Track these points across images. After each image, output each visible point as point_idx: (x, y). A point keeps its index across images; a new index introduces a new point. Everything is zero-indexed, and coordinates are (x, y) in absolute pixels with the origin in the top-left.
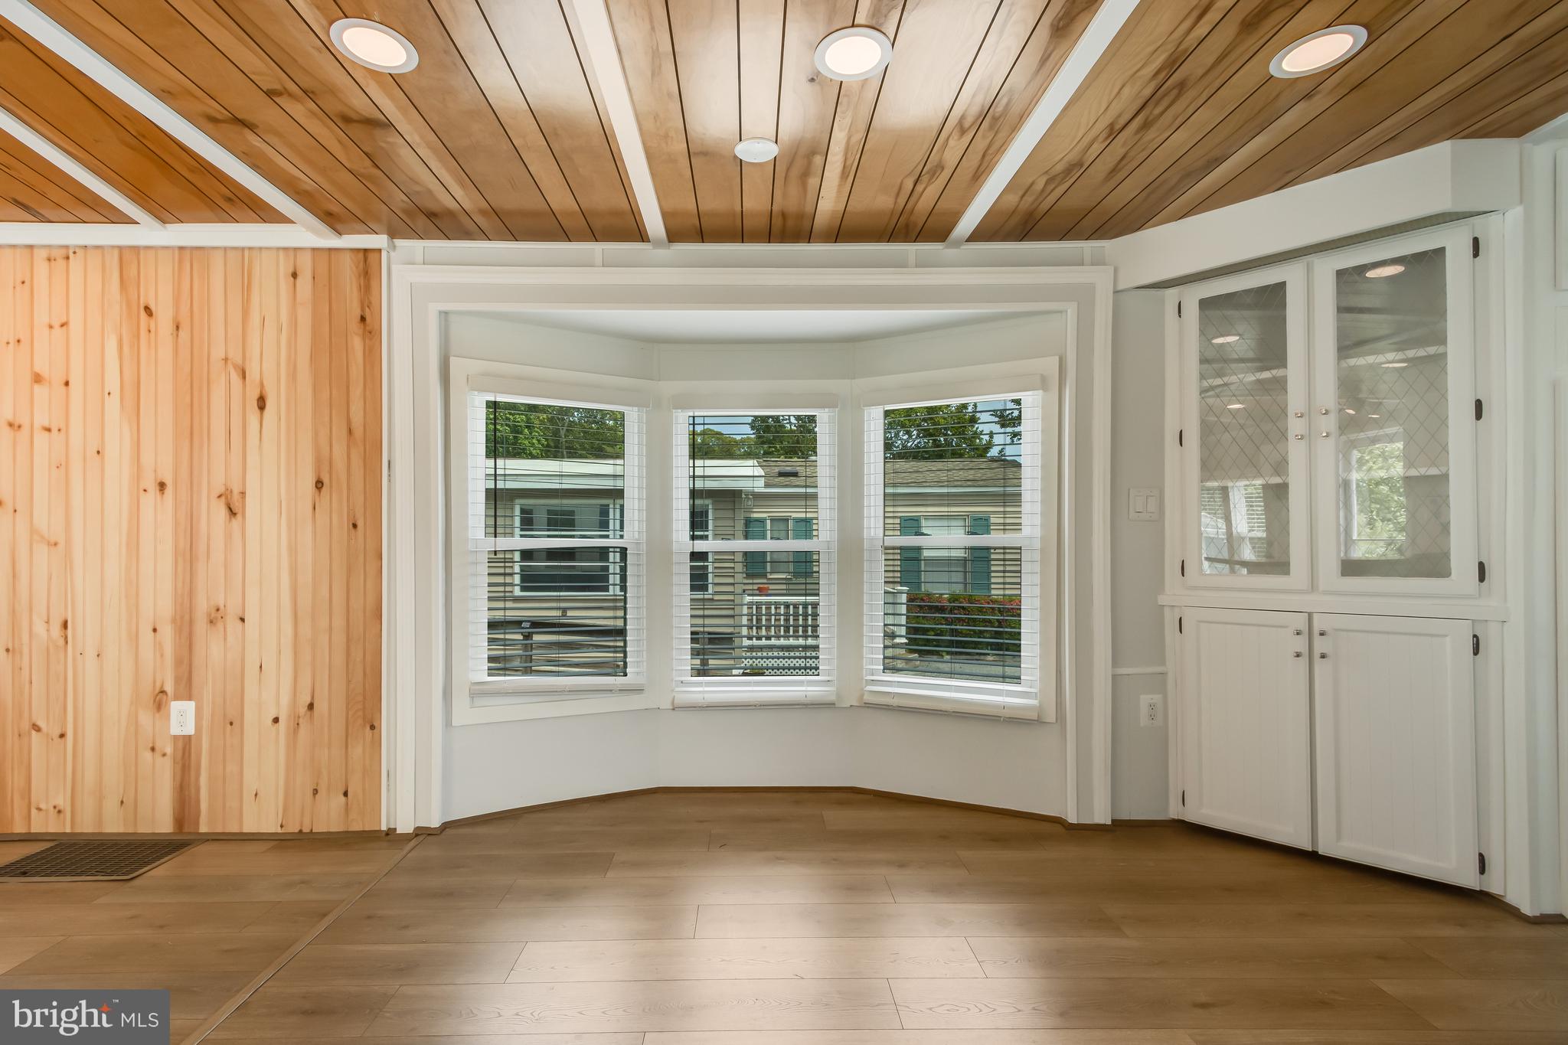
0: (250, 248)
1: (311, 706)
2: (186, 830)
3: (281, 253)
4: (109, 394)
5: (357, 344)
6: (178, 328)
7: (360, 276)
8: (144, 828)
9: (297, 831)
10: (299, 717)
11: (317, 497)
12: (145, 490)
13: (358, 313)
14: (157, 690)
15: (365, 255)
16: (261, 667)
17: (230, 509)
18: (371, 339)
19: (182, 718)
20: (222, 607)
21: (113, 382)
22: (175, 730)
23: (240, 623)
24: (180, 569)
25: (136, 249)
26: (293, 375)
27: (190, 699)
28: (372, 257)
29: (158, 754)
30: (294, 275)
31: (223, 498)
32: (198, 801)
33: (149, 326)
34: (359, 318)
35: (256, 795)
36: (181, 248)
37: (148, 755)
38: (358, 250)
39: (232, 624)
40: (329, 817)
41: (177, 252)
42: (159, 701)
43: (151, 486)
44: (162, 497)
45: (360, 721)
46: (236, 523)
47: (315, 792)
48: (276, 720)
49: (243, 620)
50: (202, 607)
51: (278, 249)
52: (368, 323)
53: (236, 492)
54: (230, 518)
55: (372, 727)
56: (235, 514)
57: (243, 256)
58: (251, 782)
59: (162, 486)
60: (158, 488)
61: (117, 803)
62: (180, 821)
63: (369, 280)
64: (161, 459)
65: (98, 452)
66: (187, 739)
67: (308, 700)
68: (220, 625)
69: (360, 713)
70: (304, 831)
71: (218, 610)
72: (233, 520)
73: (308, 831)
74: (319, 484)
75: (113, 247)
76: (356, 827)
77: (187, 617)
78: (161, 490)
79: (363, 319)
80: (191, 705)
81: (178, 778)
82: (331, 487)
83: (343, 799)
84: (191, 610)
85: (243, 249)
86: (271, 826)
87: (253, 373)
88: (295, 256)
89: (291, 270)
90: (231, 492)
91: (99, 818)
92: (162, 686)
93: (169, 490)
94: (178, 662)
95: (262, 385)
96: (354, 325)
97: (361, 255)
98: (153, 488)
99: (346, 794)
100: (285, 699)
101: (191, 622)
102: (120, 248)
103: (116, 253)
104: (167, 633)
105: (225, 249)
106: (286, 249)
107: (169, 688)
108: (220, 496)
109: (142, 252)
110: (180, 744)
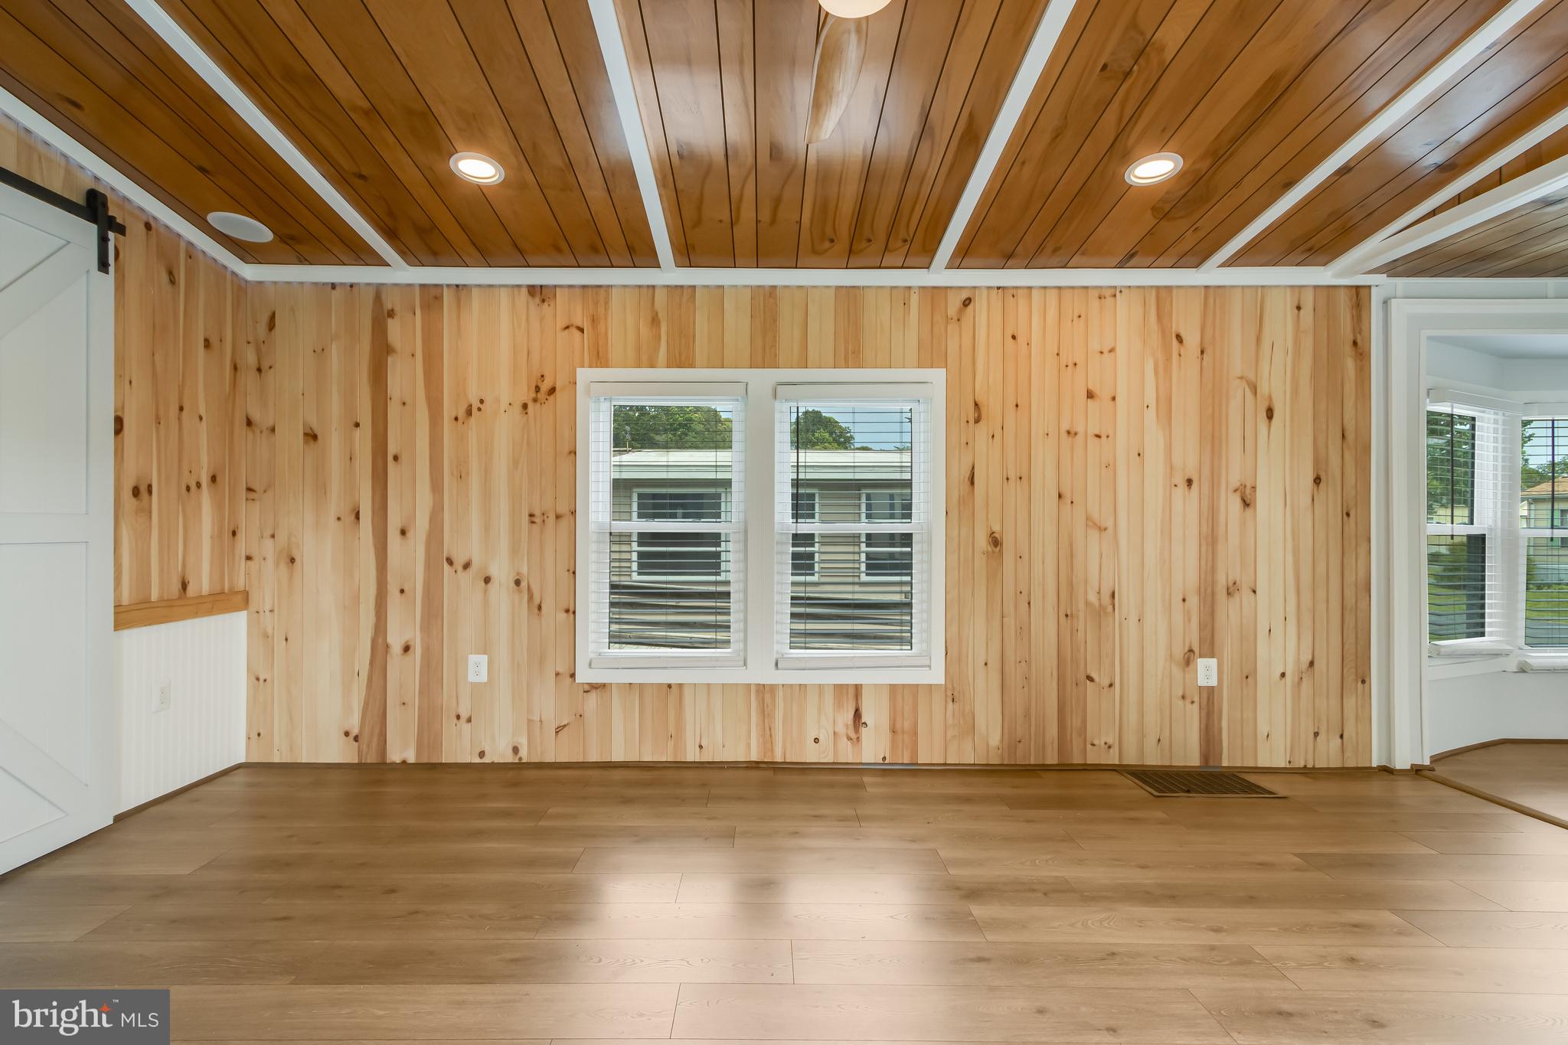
0: (1263, 287)
1: (1312, 664)
2: (1211, 764)
3: (1288, 290)
4: (1148, 407)
5: (1350, 364)
6: (1202, 352)
7: (1352, 308)
8: (1178, 762)
9: (1302, 766)
10: (1302, 672)
11: (1315, 489)
12: (1176, 486)
13: (1351, 338)
14: (1186, 650)
15: (1356, 291)
16: (1270, 631)
17: (1244, 501)
18: (1361, 360)
19: (1206, 672)
20: (1238, 582)
21: (1150, 397)
22: (1202, 681)
23: (1252, 593)
24: (1204, 549)
25: (1169, 288)
26: (1295, 391)
27: (1212, 656)
28: (1363, 292)
29: (1188, 701)
30: (1299, 308)
31: (1238, 493)
32: (1221, 741)
33: (1180, 351)
34: (1352, 342)
35: (1268, 736)
36: (1207, 287)
37: (1181, 703)
38: (1352, 287)
39: (1246, 593)
40: (1328, 755)
41: (1203, 290)
42: (1188, 659)
43: (1180, 480)
44: (1189, 492)
45: (1353, 677)
46: (1249, 512)
47: (1316, 734)
48: (1283, 675)
49: (1254, 592)
50: (1221, 582)
51: (1286, 286)
52: (1360, 349)
53: (1249, 486)
54: (1244, 508)
55: (1363, 682)
56: (1248, 505)
57: (1257, 292)
58: (1263, 728)
59: (1189, 482)
60: (1186, 484)
61: (1155, 741)
62: (1206, 756)
63: (1360, 311)
64: (1188, 458)
65: (1139, 455)
66: (1211, 690)
67: (1310, 658)
68: (1237, 596)
69: (1354, 670)
70: (1308, 766)
71: (1235, 584)
72: (1247, 509)
73: (1311, 766)
74: (1317, 480)
75: (1152, 287)
76: (1351, 763)
77: (1209, 590)
78: (1188, 486)
79: (1355, 343)
80: (1214, 661)
81: (1204, 721)
82: (1327, 483)
83: (1339, 740)
84: (1214, 583)
85: (1257, 287)
86: (1281, 763)
87: (1264, 389)
88: (1300, 293)
89: (1295, 304)
90: (1245, 486)
91: (1141, 752)
92: (1190, 647)
93: (1195, 486)
94: (1202, 627)
95: (1270, 399)
96: (1348, 348)
97: (1354, 290)
98: (1182, 485)
99: (1342, 736)
100: (1291, 659)
101: (1213, 594)
102: (1158, 288)
103: (1154, 292)
104: (1193, 601)
105: (1243, 287)
106: (1292, 287)
107: (1196, 649)
108: (1236, 491)
109: (1175, 291)
110: (1205, 695)
